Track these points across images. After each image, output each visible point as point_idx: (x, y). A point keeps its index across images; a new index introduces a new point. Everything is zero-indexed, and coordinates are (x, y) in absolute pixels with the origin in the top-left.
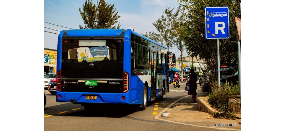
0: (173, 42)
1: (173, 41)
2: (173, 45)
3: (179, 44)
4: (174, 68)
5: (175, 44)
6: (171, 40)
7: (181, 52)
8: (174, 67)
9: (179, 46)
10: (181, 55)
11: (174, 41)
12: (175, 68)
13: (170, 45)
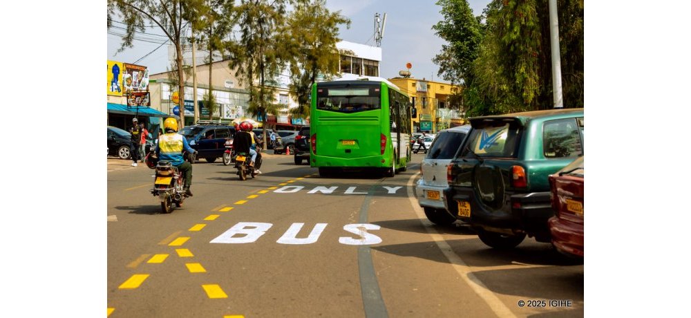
0: (149, 13)
1: (146, 10)
2: (147, 22)
3: (169, 20)
4: (145, 104)
5: (158, 19)
6: (142, 6)
7: (178, 50)
8: (147, 100)
9: (171, 29)
10: (178, 60)
11: (153, 11)
12: (149, 104)
13: (137, 22)
